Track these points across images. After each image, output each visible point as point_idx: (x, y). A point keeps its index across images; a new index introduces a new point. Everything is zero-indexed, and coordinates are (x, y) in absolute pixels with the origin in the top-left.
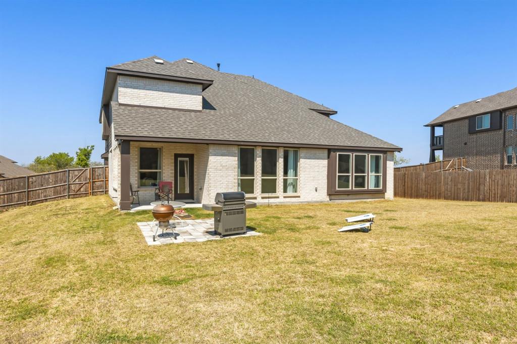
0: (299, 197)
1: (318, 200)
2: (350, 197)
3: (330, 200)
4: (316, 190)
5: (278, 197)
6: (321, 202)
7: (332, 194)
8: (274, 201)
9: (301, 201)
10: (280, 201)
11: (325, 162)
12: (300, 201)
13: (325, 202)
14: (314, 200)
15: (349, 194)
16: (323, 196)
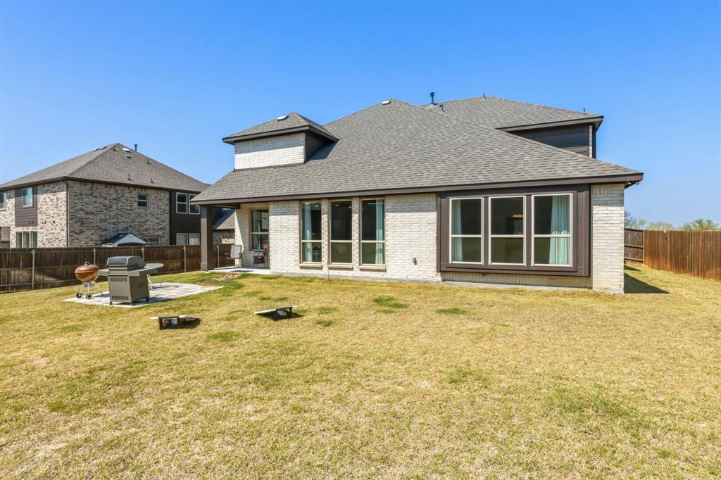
0: (385, 271)
1: (419, 278)
2: (489, 278)
3: (444, 280)
4: (415, 262)
5: (352, 269)
6: (425, 282)
7: (445, 270)
8: (344, 274)
9: (389, 277)
10: (355, 275)
11: (433, 216)
12: (385, 277)
13: (432, 282)
14: (411, 277)
15: (484, 272)
16: (428, 271)
